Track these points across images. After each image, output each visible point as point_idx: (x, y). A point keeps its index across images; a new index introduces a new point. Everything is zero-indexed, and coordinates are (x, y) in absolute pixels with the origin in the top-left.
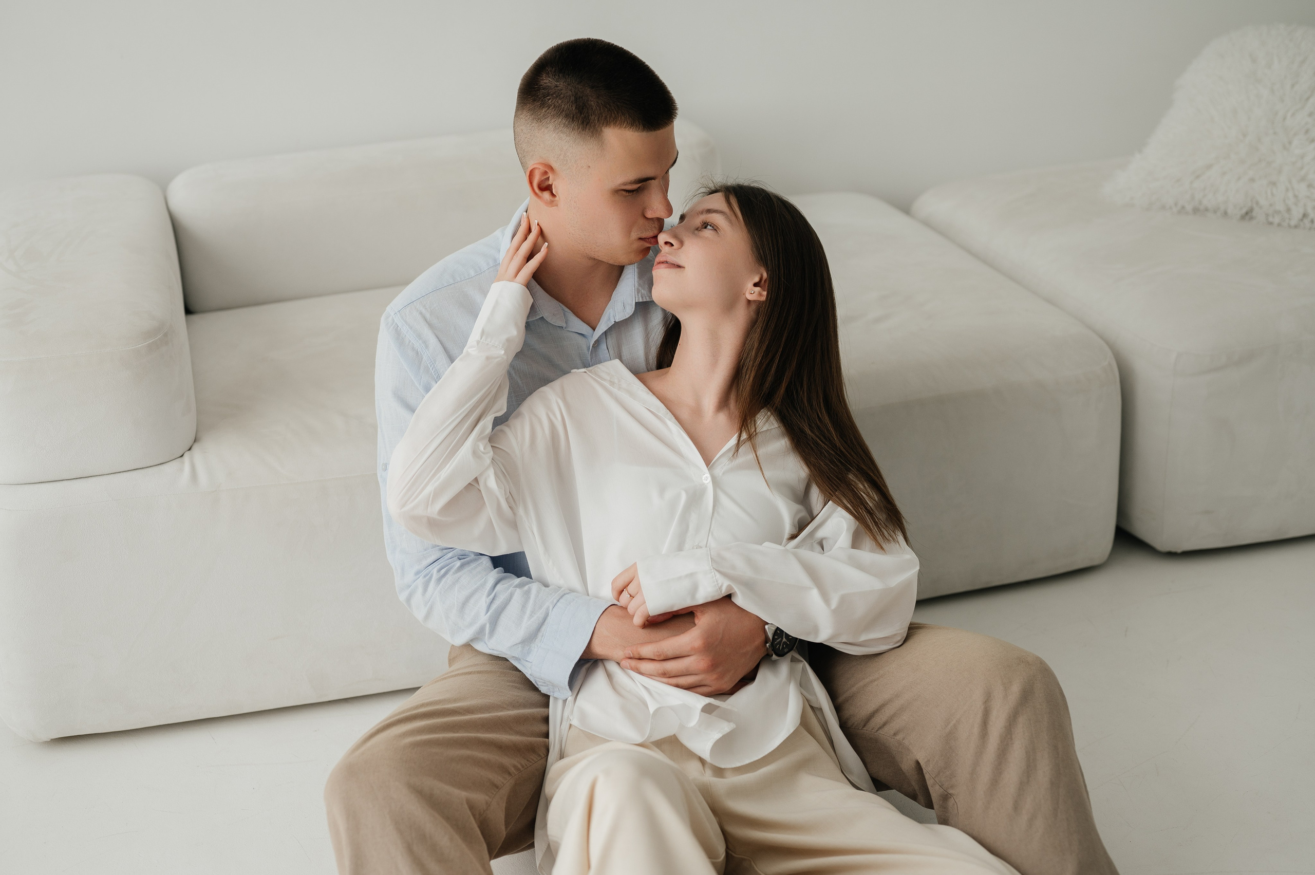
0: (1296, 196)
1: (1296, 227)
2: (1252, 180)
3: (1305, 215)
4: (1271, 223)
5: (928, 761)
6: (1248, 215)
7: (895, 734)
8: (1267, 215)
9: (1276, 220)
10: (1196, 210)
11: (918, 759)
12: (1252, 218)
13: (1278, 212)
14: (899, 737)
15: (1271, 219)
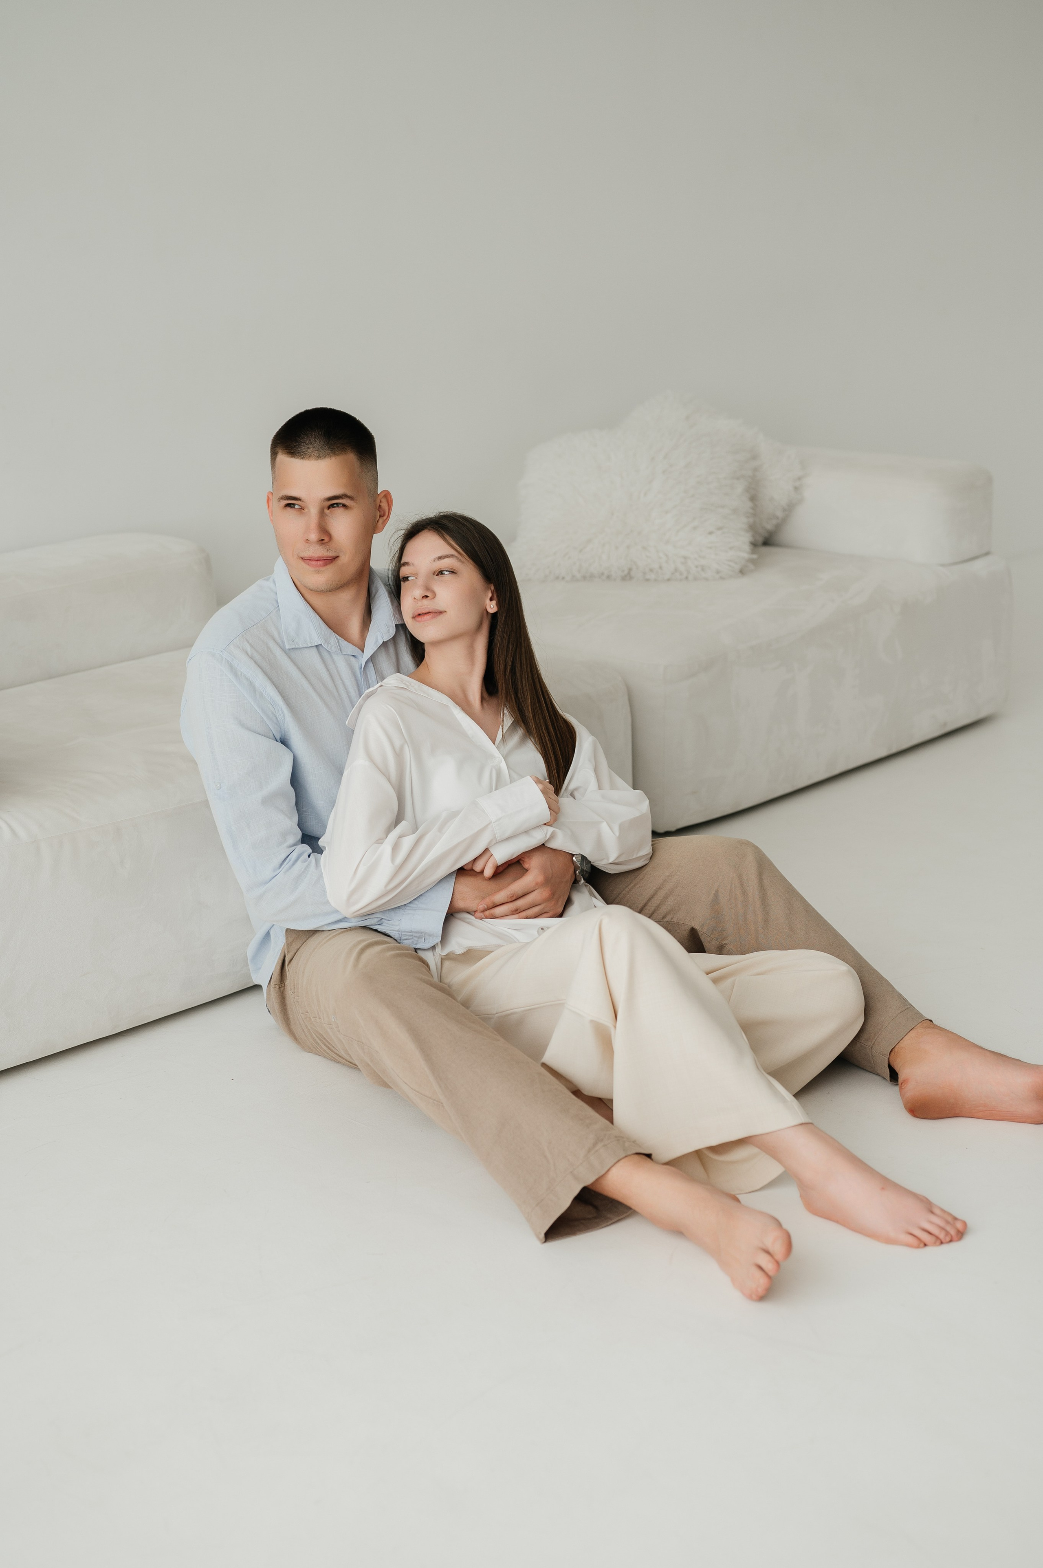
0: (667, 556)
1: (669, 580)
2: (628, 547)
3: (676, 570)
4: (647, 580)
5: (703, 925)
6: (627, 577)
7: (663, 918)
8: (645, 573)
9: (652, 576)
10: (584, 578)
11: (693, 925)
12: (631, 578)
13: (651, 570)
14: (668, 918)
15: (648, 577)
